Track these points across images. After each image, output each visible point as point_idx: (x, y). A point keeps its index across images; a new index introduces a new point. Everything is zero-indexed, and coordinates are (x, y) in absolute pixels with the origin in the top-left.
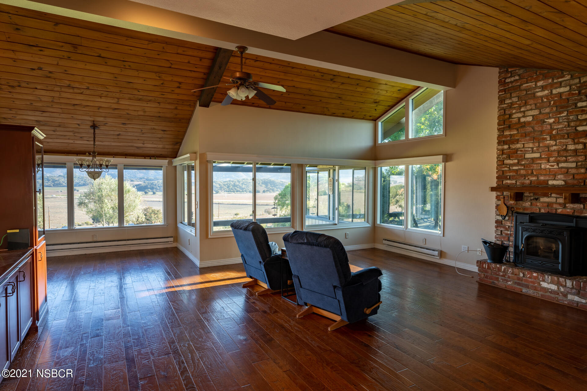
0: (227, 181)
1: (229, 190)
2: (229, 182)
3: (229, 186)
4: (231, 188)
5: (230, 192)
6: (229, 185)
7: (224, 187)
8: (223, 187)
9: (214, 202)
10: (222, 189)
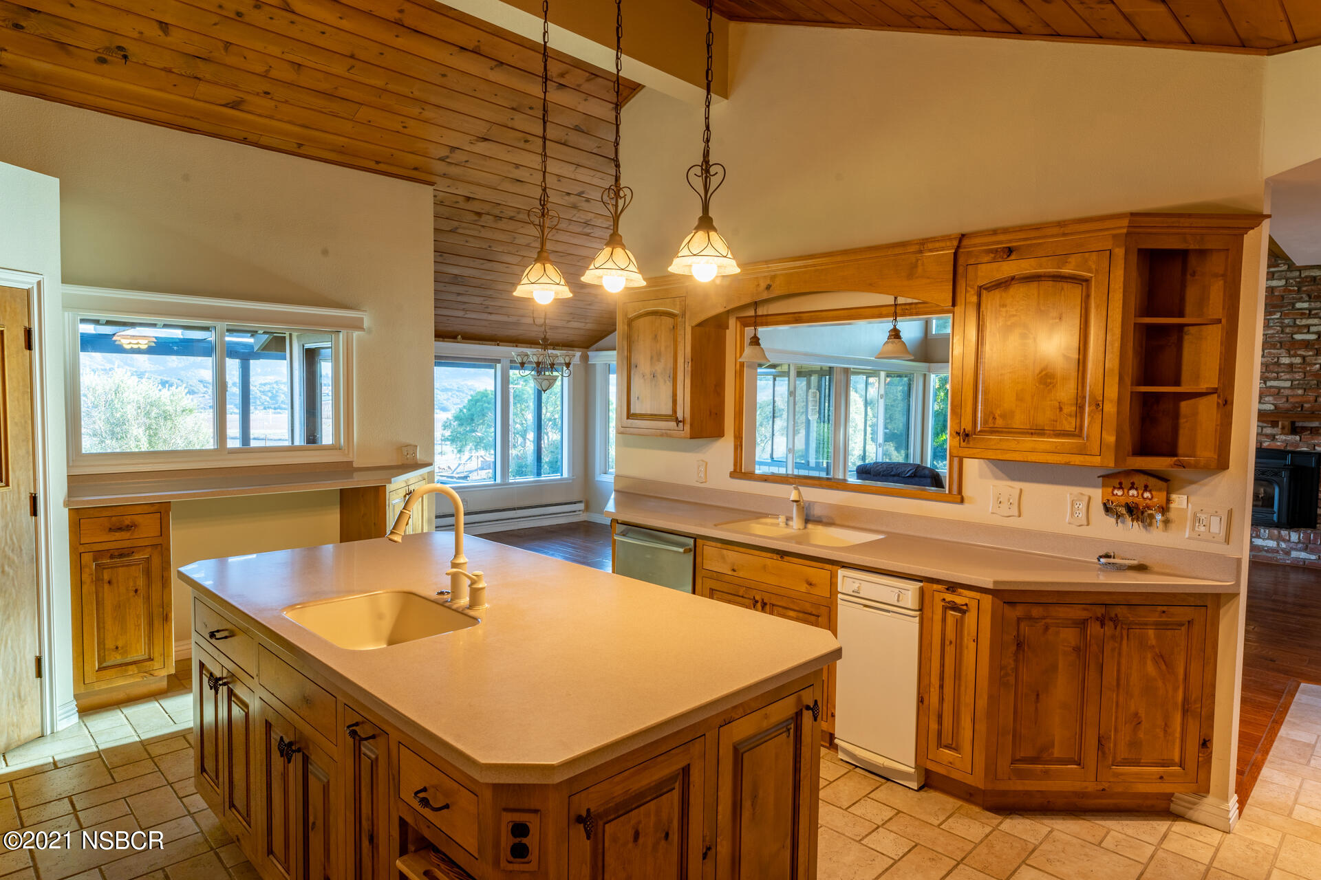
0: (269, 384)
1: (276, 406)
2: (275, 386)
3: (277, 396)
4: (282, 399)
5: (279, 410)
6: (277, 392)
7: (263, 397)
8: (261, 397)
9: (252, 437)
10: (258, 403)
